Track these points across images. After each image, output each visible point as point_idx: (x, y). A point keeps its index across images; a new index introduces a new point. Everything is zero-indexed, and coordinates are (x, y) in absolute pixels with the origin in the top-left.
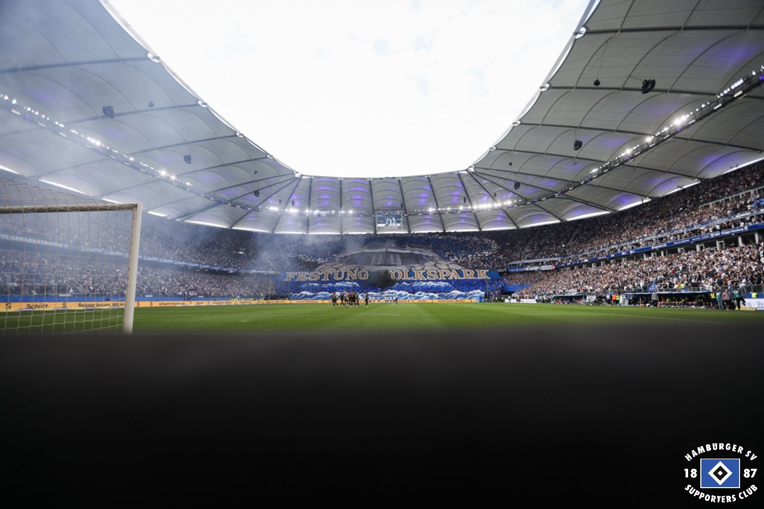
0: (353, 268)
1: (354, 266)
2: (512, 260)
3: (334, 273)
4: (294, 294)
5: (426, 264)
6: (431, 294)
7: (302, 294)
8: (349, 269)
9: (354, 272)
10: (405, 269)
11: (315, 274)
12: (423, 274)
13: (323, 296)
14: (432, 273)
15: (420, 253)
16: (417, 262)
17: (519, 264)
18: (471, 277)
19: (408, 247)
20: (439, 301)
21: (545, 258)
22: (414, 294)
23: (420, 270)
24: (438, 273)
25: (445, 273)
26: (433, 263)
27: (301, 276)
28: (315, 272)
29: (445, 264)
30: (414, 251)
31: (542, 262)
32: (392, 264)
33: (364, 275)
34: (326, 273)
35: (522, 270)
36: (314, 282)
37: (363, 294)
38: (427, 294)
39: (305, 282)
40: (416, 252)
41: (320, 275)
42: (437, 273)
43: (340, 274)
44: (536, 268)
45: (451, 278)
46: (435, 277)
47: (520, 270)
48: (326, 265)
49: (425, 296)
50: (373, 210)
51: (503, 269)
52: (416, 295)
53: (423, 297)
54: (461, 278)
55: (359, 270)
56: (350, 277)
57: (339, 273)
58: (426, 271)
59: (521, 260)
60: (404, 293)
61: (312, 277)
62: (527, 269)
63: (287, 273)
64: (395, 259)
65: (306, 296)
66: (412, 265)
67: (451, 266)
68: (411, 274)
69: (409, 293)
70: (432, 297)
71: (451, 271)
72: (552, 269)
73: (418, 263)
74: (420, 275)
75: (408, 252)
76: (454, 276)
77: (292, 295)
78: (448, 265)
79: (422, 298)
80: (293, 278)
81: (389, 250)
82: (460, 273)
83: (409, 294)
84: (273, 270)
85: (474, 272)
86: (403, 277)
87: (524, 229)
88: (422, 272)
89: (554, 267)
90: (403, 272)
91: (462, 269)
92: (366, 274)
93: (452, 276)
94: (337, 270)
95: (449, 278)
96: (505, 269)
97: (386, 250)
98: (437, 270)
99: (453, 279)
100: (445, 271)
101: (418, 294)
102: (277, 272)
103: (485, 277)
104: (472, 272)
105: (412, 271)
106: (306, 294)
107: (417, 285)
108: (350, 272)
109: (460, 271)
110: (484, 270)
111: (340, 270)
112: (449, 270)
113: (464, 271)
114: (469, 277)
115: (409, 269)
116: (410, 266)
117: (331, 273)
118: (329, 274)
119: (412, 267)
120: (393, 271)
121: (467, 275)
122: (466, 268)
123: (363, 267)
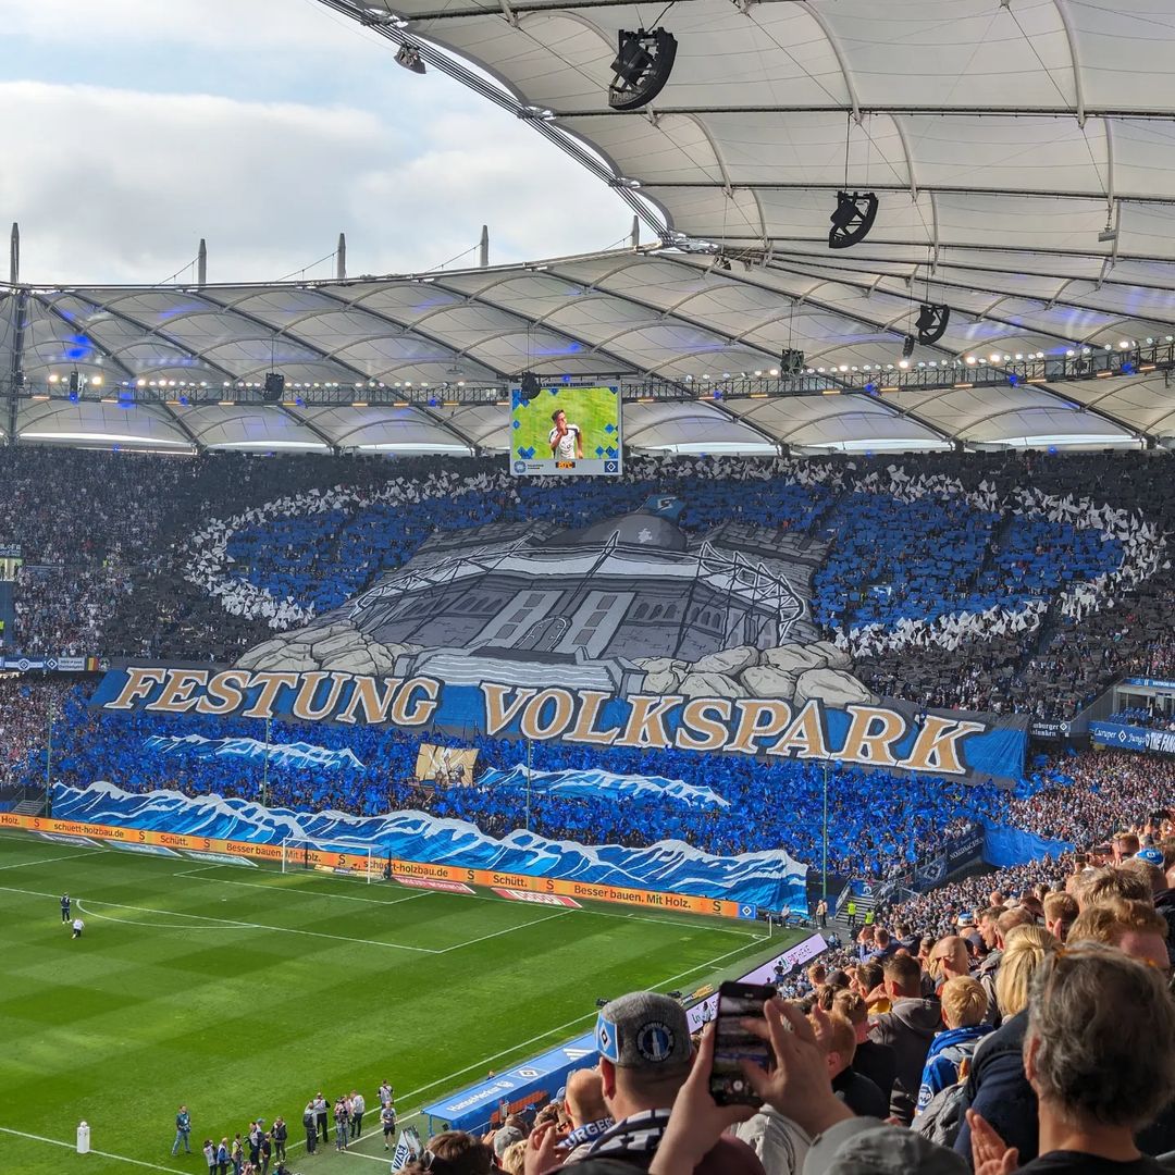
0: (389, 664)
1: (398, 650)
3: (301, 682)
4: (69, 789)
5: (704, 662)
8: (370, 667)
9: (382, 689)
11: (228, 683)
12: (664, 716)
14: (706, 713)
15: (737, 585)
16: (680, 644)
18: (879, 754)
19: (706, 544)
23: (660, 695)
24: (736, 712)
25: (765, 718)
26: (737, 656)
27: (174, 686)
28: (229, 675)
30: (721, 569)
32: (556, 649)
33: (418, 703)
34: (275, 680)
37: (305, 815)
38: (551, 843)
39: (175, 718)
40: (721, 579)
41: (243, 692)
42: (726, 717)
43: (326, 685)
45: (781, 749)
46: (716, 739)
48: (288, 642)
49: (542, 854)
51: (1059, 721)
52: (508, 842)
54: (825, 755)
55: (407, 678)
56: (359, 710)
57: (320, 683)
58: (687, 699)
60: (461, 827)
61: (211, 698)
63: (129, 671)
64: (597, 618)
65: (108, 804)
67: (808, 683)
68: (615, 710)
69: (483, 829)
71: (796, 712)
73: (674, 656)
74: (652, 721)
75: (690, 570)
76: (803, 738)
79: (533, 862)
80: (142, 696)
82: (834, 722)
83: (482, 838)
84: (80, 652)
85: (903, 727)
86: (570, 728)
90: (578, 702)
91: (855, 699)
92: (428, 699)
93: (794, 737)
94: (320, 670)
95: (770, 751)
96: (1064, 726)
97: (598, 564)
98: (733, 701)
99: (788, 753)
100: (771, 710)
101: (514, 841)
102: (96, 664)
103: (947, 761)
104: (895, 725)
105: (622, 696)
106: (109, 793)
107: (578, 781)
108: (365, 685)
109: (840, 715)
110: (959, 720)
111: (331, 672)
112: (790, 702)
113: (856, 716)
114: (865, 752)
115: (614, 684)
116: (626, 671)
117: (292, 678)
118: (283, 685)
119: (631, 671)
120: (540, 689)
121: (860, 739)
122: (876, 700)
123: (429, 659)
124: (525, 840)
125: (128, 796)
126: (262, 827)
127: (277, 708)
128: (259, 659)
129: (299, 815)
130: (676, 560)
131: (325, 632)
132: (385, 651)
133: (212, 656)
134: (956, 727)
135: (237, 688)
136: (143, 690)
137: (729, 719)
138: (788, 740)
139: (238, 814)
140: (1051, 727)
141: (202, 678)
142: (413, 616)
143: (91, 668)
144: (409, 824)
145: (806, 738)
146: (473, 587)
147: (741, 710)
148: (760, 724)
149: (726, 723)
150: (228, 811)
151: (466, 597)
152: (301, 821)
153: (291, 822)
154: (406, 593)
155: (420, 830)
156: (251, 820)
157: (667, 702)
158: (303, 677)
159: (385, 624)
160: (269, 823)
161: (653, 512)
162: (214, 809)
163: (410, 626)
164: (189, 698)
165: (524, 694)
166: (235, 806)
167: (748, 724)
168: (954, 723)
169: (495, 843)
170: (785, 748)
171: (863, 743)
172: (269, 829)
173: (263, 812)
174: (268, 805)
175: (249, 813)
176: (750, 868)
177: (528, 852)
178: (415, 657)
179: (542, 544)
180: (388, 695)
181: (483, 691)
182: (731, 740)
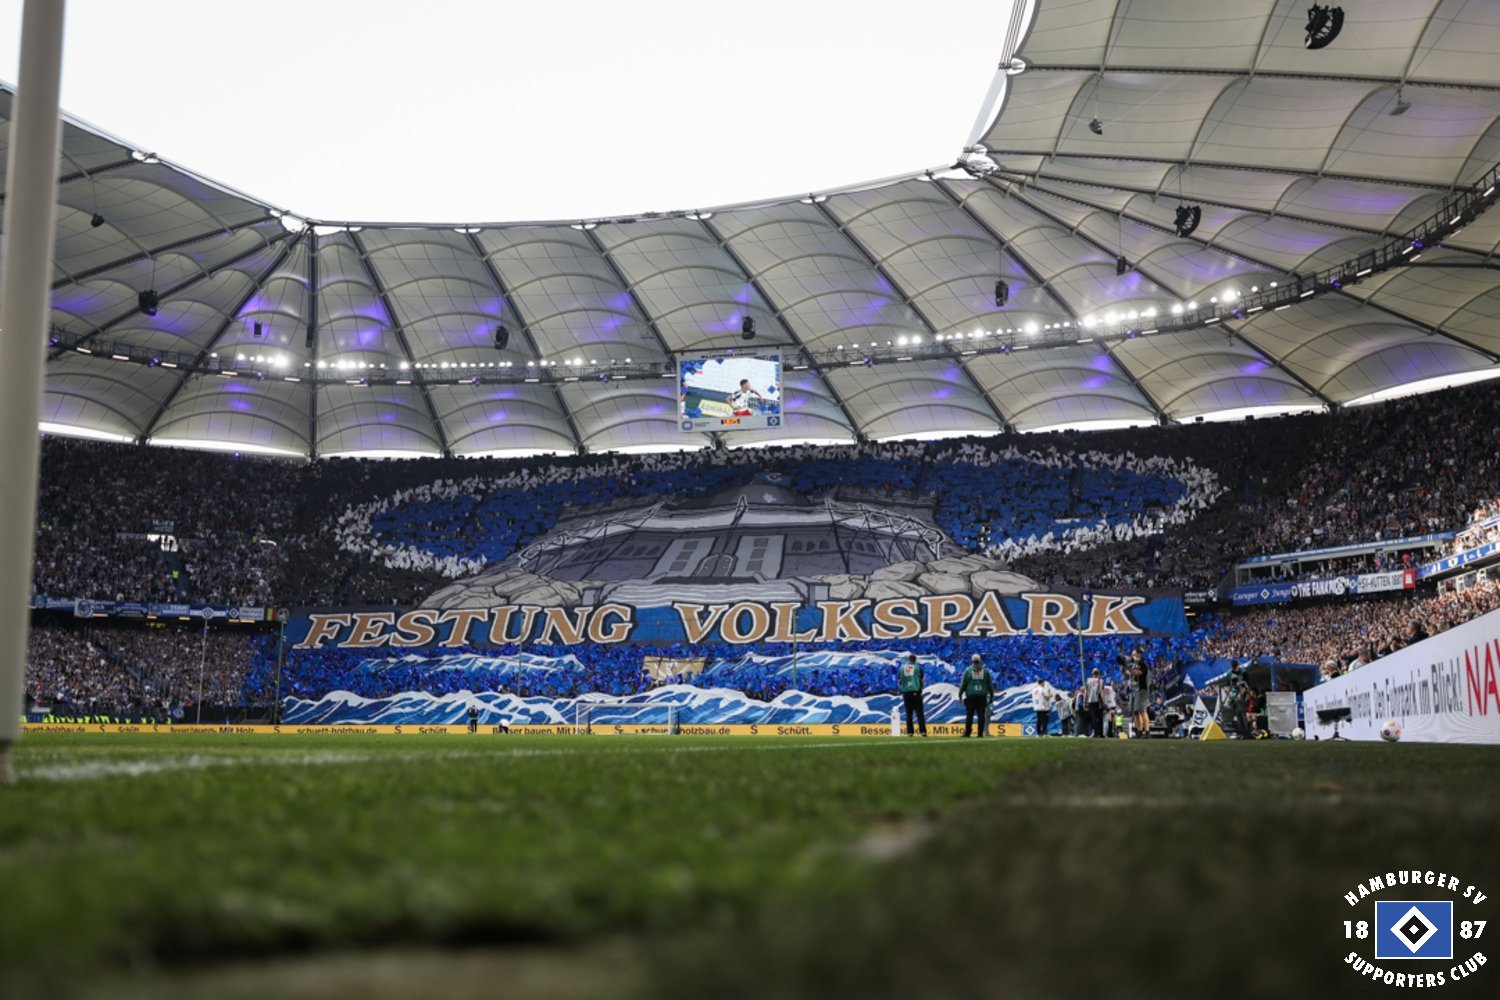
0: (575, 596)
1: (580, 586)
2: (1258, 552)
3: (491, 616)
4: (301, 702)
5: (878, 574)
6: (837, 701)
7: (329, 703)
8: (557, 600)
9: (573, 618)
10: (783, 595)
11: (417, 621)
12: (857, 617)
13: (408, 709)
14: (895, 611)
15: (873, 525)
16: (847, 564)
17: (1278, 569)
18: (1060, 626)
19: (829, 501)
20: (863, 730)
21: (1383, 537)
22: (768, 700)
23: (848, 600)
24: (921, 608)
25: (950, 609)
26: (905, 568)
27: (362, 627)
28: (417, 614)
29: (961, 569)
30: (852, 515)
31: (1370, 558)
32: (734, 575)
33: (613, 626)
34: (464, 616)
35: (1284, 594)
36: (407, 651)
37: (563, 700)
38: (820, 699)
39: (370, 652)
40: (857, 522)
41: (435, 627)
42: (915, 611)
43: (516, 618)
44: (1336, 586)
45: (972, 631)
46: (909, 629)
47: (1277, 593)
48: (468, 586)
49: (812, 710)
50: (667, 351)
51: (1206, 590)
52: (778, 703)
53: (806, 712)
54: (1014, 632)
55: (596, 606)
56: (554, 635)
57: (513, 614)
58: (874, 602)
59: (1290, 548)
60: (728, 695)
61: (403, 634)
62: (1304, 589)
63: (312, 617)
64: (758, 553)
65: (345, 712)
66: (817, 578)
67: (980, 581)
68: (808, 616)
69: (750, 696)
70: (841, 715)
71: (977, 603)
72: (1400, 586)
73: (848, 572)
74: (846, 621)
75: (824, 518)
76: (988, 621)
77: (291, 704)
78: (968, 577)
79: (804, 718)
80: (331, 638)
81: (750, 519)
82: (1013, 607)
83: (749, 703)
84: (257, 604)
85: (1076, 606)
86: (771, 632)
87: (1356, 411)
88: (855, 607)
89: (1409, 580)
90: (773, 614)
91: (1026, 589)
92: (622, 621)
93: (980, 621)
94: (509, 604)
95: (962, 633)
96: (1211, 593)
97: (737, 518)
98: (917, 599)
99: (979, 634)
100: (954, 602)
101: (784, 702)
102: (274, 615)
103: (1122, 625)
104: (1067, 605)
105: (813, 604)
106: (346, 702)
107: (807, 662)
108: (556, 615)
109: (1017, 601)
110: (1122, 596)
111: (520, 606)
112: (970, 595)
113: (1031, 602)
114: (1048, 627)
115: (802, 595)
116: (808, 584)
117: (482, 615)
118: (474, 620)
119: (815, 584)
120: (731, 605)
121: (1041, 619)
122: (1045, 588)
123: (615, 589)
124: (796, 699)
125: (367, 702)
126: (516, 716)
127: (472, 637)
128: (444, 600)
129: (556, 702)
130: (809, 512)
131: (502, 576)
132: (567, 586)
133: (395, 601)
134: (1120, 602)
135: (428, 624)
136: (331, 633)
137: (916, 612)
138: (976, 623)
139: (491, 707)
140: (1201, 595)
141: (389, 618)
142: (580, 561)
143: (269, 618)
144: (674, 698)
145: (991, 621)
146: (627, 539)
147: (926, 606)
148: (947, 614)
149: (914, 616)
150: (480, 705)
151: (623, 547)
152: (558, 707)
153: (548, 709)
154: (564, 548)
155: (686, 702)
156: (505, 711)
157: (857, 605)
158: (492, 611)
159: (558, 568)
160: (524, 712)
161: (766, 483)
162: (463, 705)
163: (584, 569)
164: (380, 635)
165: (717, 610)
166: (487, 700)
167: (937, 615)
168: (1118, 599)
169: (764, 705)
170: (975, 629)
171: (1044, 622)
172: (524, 717)
173: (517, 701)
174: (522, 696)
175: (502, 705)
176: (1016, 700)
177: (798, 711)
178: (601, 589)
179: (676, 508)
180: (581, 622)
181: (678, 611)
182: (924, 628)
